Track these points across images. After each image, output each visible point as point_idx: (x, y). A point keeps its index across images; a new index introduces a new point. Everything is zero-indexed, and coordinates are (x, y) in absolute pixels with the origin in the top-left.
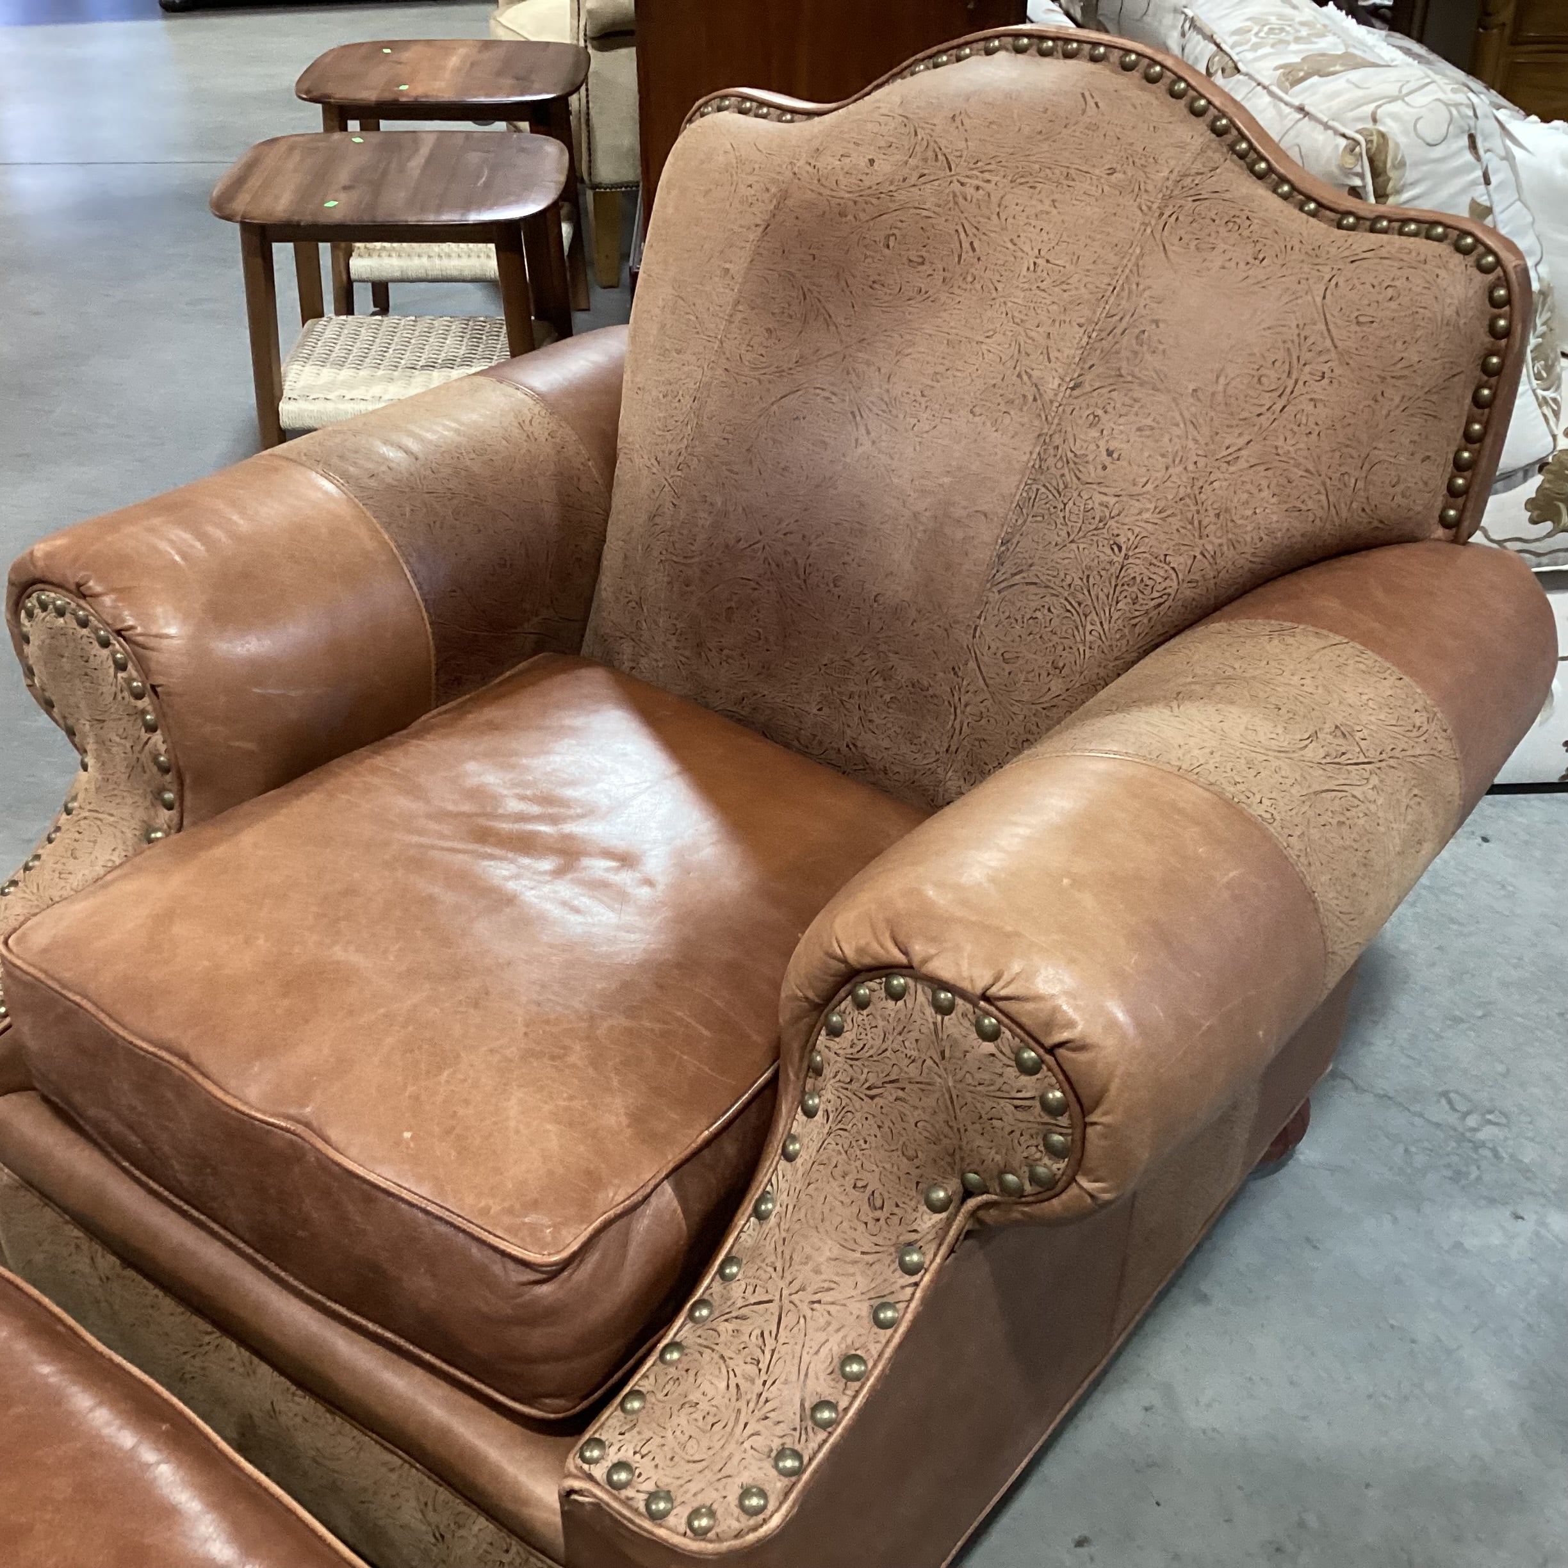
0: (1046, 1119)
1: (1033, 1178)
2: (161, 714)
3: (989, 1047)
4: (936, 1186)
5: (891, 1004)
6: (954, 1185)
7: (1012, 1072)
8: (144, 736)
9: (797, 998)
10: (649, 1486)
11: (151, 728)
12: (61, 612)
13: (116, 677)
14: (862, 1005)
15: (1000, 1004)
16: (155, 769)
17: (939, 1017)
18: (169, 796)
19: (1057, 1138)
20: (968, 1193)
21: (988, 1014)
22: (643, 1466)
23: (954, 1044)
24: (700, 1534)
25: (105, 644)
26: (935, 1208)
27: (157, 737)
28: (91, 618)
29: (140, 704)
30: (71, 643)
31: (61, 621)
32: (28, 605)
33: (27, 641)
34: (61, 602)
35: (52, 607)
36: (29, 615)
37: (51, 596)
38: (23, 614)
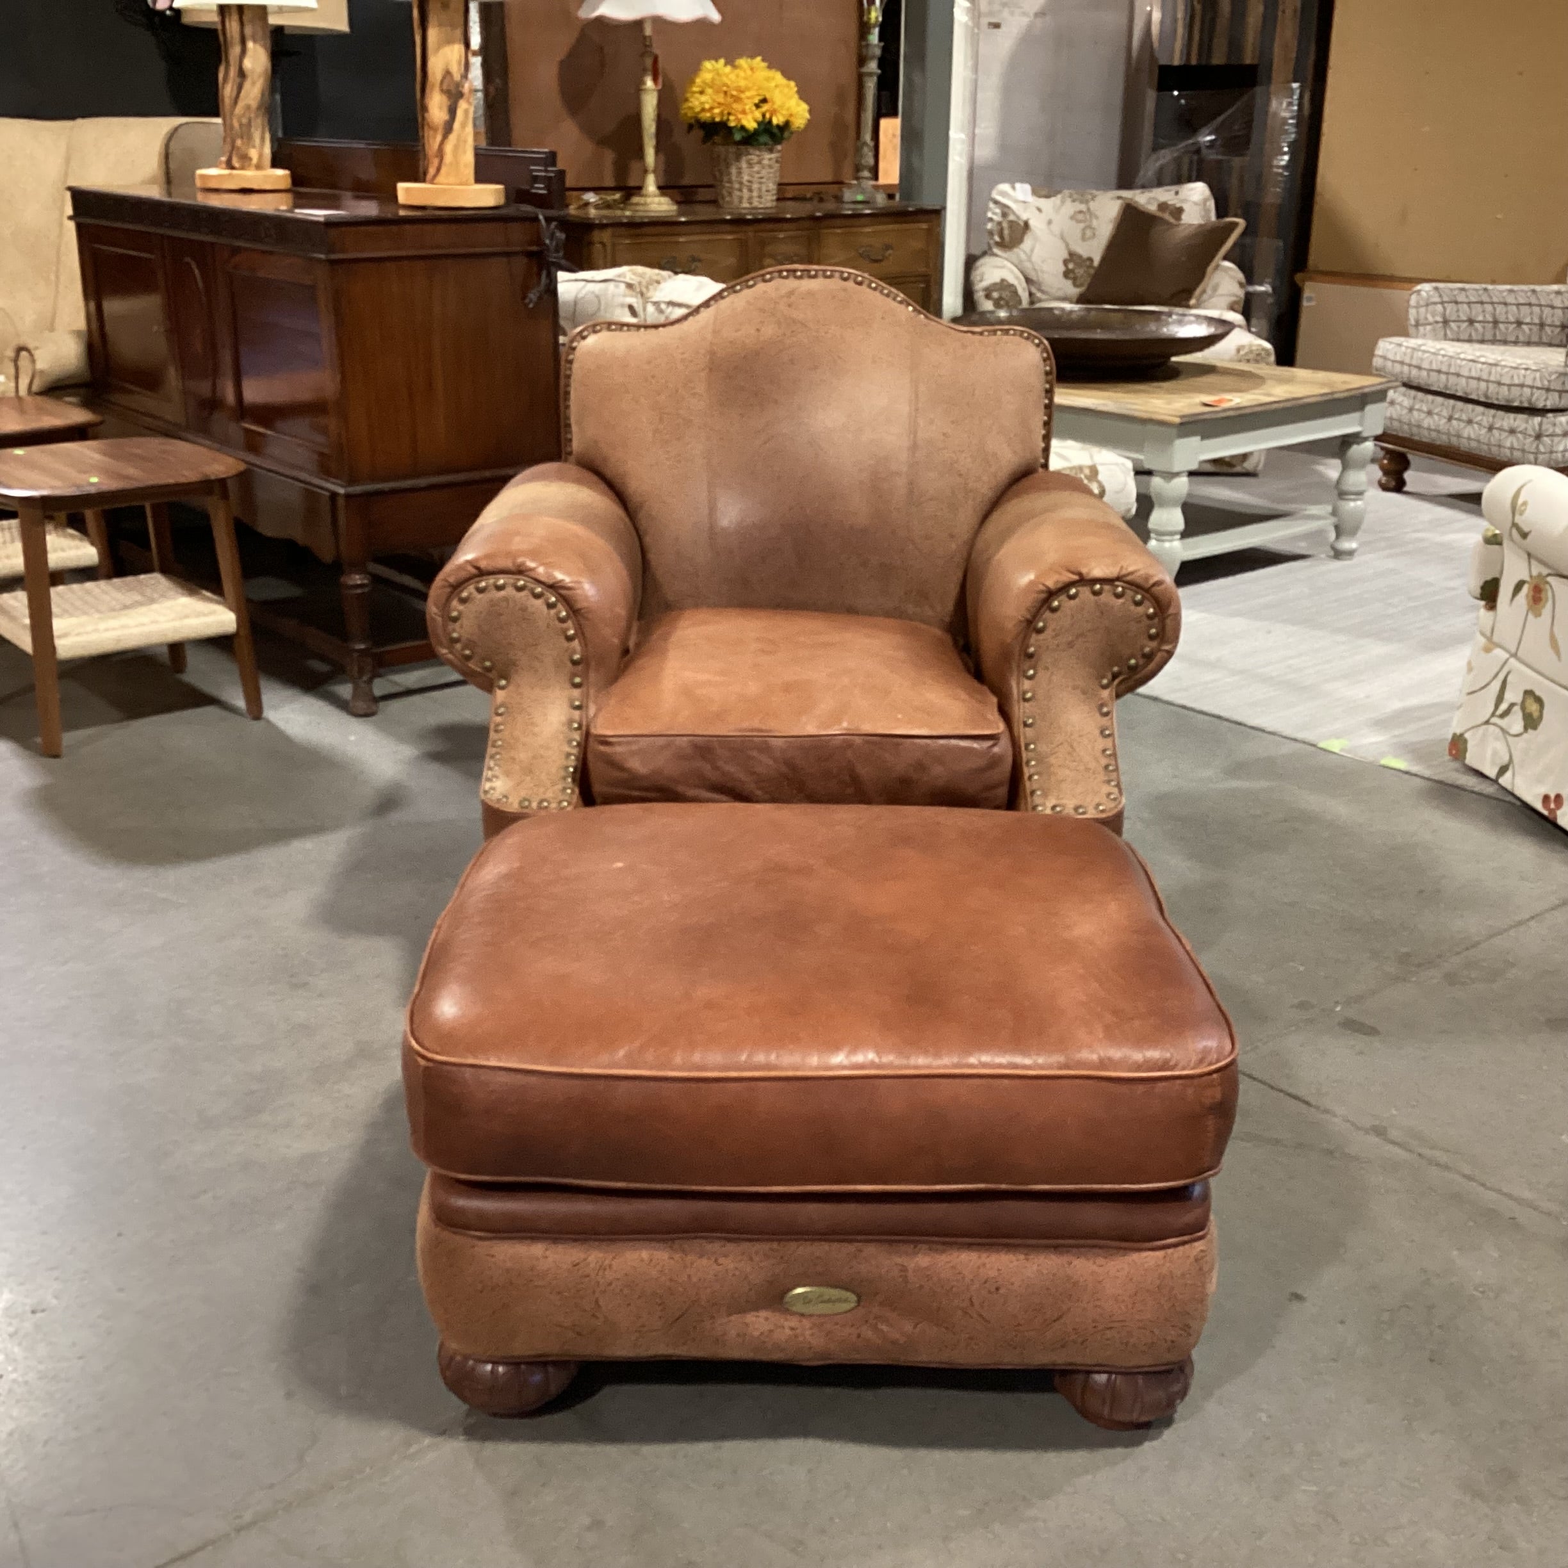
0: (1149, 622)
1: (1144, 656)
2: (580, 629)
3: (1121, 601)
4: (1103, 677)
5: (1072, 602)
6: (1110, 676)
7: (1133, 607)
8: (566, 644)
9: (1021, 621)
10: (1072, 806)
11: (570, 639)
12: (500, 588)
13: (549, 614)
14: (1054, 610)
15: (1125, 579)
16: (569, 664)
17: (1096, 598)
18: (577, 680)
19: (1153, 631)
20: (1115, 676)
21: (1117, 586)
22: (1064, 801)
23: (1106, 605)
24: (1102, 811)
25: (537, 596)
26: (1104, 687)
27: (576, 644)
28: (528, 584)
29: (565, 625)
30: (511, 604)
31: (502, 593)
32: (465, 594)
33: (455, 620)
34: (501, 582)
35: (493, 587)
36: (463, 601)
37: (491, 581)
38: (455, 603)
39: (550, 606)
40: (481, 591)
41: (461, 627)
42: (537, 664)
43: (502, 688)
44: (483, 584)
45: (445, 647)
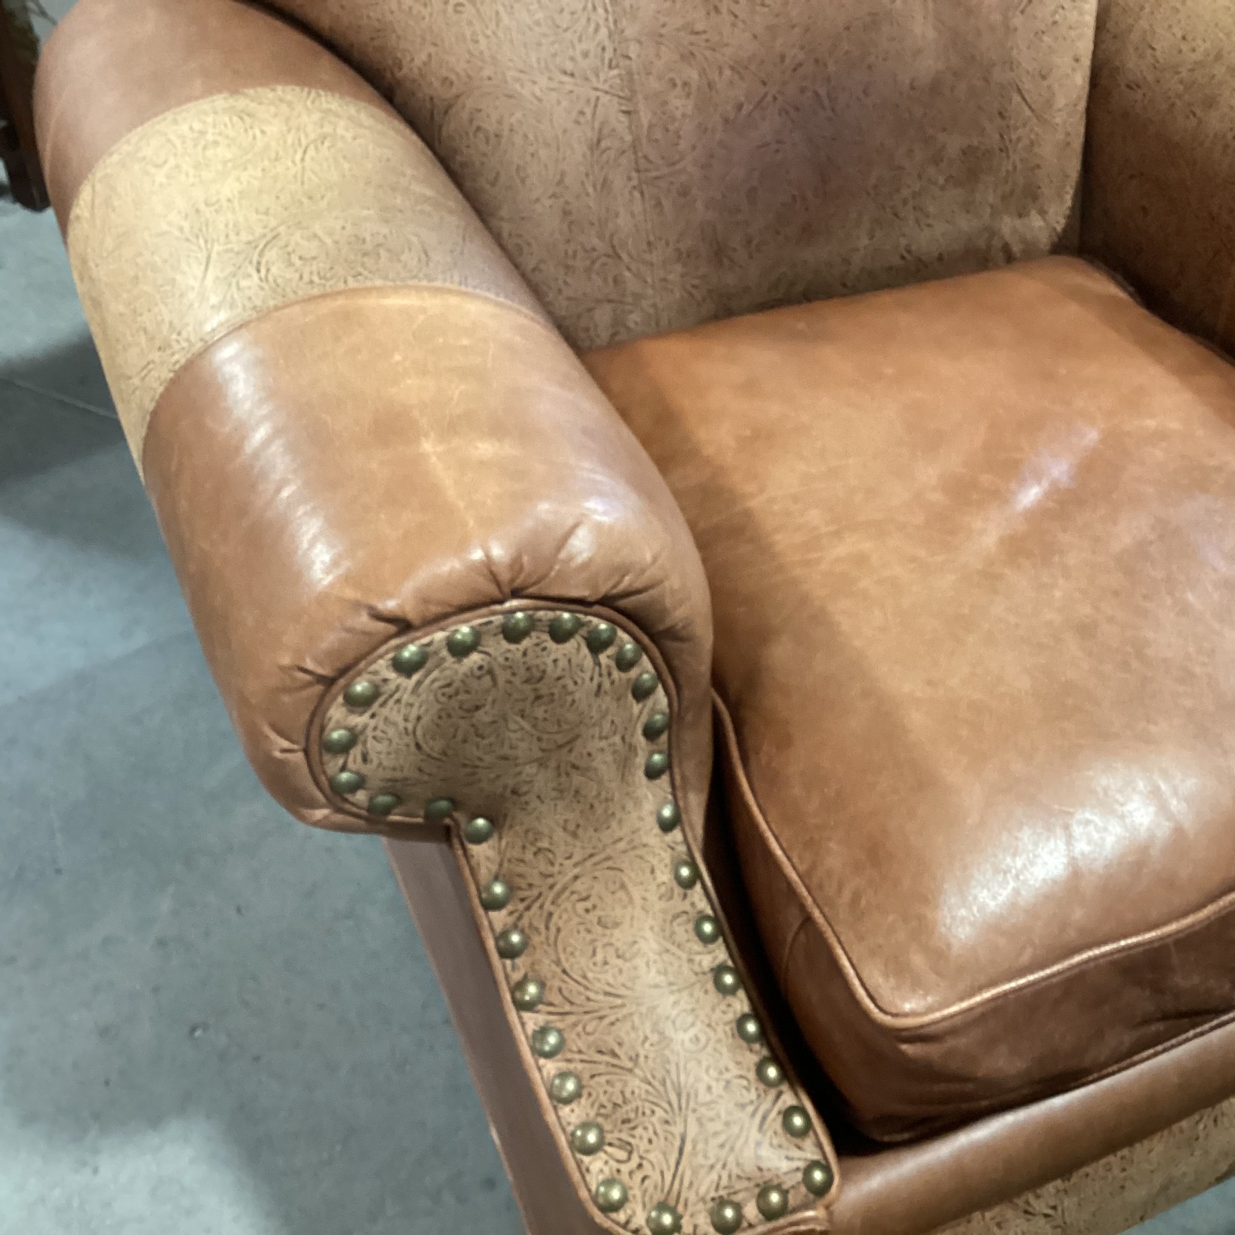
8: (635, 707)
11: (644, 693)
25: (566, 636)
27: (657, 695)
28: (538, 615)
29: (633, 671)
30: (502, 676)
31: (475, 658)
32: (360, 687)
33: (344, 748)
34: (464, 630)
35: (445, 653)
36: (357, 704)
37: (439, 636)
38: (337, 712)
39: (596, 645)
40: (404, 668)
41: (365, 758)
42: (577, 779)
43: (479, 838)
44: (410, 651)
45: (322, 807)
